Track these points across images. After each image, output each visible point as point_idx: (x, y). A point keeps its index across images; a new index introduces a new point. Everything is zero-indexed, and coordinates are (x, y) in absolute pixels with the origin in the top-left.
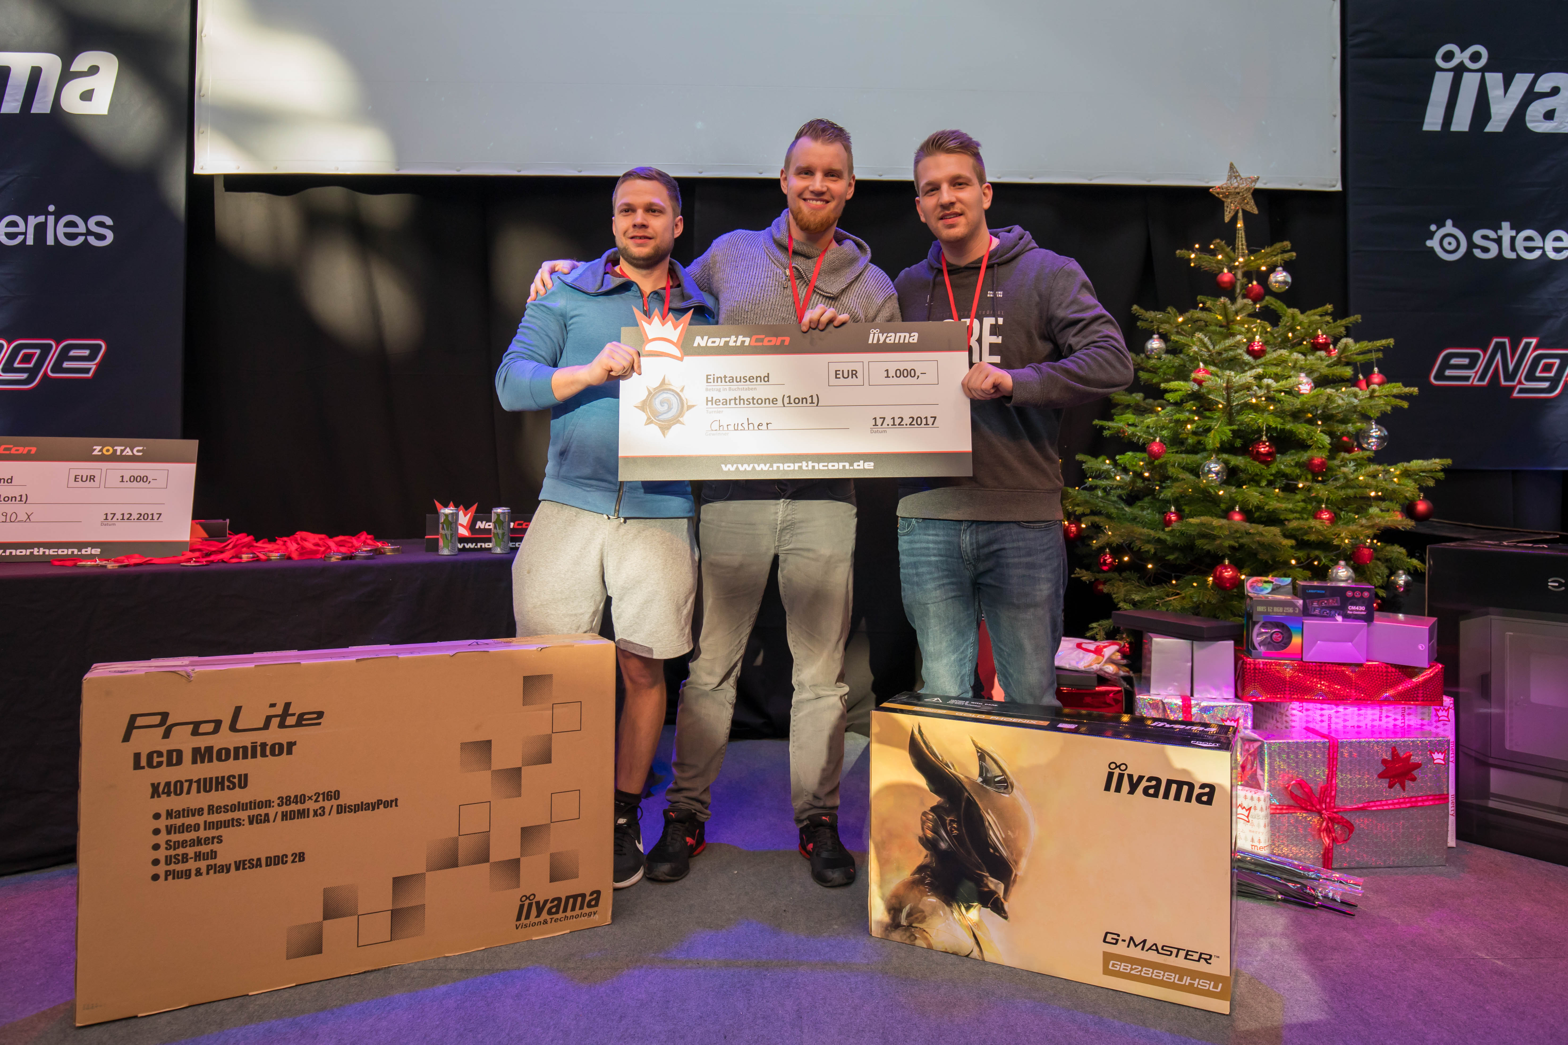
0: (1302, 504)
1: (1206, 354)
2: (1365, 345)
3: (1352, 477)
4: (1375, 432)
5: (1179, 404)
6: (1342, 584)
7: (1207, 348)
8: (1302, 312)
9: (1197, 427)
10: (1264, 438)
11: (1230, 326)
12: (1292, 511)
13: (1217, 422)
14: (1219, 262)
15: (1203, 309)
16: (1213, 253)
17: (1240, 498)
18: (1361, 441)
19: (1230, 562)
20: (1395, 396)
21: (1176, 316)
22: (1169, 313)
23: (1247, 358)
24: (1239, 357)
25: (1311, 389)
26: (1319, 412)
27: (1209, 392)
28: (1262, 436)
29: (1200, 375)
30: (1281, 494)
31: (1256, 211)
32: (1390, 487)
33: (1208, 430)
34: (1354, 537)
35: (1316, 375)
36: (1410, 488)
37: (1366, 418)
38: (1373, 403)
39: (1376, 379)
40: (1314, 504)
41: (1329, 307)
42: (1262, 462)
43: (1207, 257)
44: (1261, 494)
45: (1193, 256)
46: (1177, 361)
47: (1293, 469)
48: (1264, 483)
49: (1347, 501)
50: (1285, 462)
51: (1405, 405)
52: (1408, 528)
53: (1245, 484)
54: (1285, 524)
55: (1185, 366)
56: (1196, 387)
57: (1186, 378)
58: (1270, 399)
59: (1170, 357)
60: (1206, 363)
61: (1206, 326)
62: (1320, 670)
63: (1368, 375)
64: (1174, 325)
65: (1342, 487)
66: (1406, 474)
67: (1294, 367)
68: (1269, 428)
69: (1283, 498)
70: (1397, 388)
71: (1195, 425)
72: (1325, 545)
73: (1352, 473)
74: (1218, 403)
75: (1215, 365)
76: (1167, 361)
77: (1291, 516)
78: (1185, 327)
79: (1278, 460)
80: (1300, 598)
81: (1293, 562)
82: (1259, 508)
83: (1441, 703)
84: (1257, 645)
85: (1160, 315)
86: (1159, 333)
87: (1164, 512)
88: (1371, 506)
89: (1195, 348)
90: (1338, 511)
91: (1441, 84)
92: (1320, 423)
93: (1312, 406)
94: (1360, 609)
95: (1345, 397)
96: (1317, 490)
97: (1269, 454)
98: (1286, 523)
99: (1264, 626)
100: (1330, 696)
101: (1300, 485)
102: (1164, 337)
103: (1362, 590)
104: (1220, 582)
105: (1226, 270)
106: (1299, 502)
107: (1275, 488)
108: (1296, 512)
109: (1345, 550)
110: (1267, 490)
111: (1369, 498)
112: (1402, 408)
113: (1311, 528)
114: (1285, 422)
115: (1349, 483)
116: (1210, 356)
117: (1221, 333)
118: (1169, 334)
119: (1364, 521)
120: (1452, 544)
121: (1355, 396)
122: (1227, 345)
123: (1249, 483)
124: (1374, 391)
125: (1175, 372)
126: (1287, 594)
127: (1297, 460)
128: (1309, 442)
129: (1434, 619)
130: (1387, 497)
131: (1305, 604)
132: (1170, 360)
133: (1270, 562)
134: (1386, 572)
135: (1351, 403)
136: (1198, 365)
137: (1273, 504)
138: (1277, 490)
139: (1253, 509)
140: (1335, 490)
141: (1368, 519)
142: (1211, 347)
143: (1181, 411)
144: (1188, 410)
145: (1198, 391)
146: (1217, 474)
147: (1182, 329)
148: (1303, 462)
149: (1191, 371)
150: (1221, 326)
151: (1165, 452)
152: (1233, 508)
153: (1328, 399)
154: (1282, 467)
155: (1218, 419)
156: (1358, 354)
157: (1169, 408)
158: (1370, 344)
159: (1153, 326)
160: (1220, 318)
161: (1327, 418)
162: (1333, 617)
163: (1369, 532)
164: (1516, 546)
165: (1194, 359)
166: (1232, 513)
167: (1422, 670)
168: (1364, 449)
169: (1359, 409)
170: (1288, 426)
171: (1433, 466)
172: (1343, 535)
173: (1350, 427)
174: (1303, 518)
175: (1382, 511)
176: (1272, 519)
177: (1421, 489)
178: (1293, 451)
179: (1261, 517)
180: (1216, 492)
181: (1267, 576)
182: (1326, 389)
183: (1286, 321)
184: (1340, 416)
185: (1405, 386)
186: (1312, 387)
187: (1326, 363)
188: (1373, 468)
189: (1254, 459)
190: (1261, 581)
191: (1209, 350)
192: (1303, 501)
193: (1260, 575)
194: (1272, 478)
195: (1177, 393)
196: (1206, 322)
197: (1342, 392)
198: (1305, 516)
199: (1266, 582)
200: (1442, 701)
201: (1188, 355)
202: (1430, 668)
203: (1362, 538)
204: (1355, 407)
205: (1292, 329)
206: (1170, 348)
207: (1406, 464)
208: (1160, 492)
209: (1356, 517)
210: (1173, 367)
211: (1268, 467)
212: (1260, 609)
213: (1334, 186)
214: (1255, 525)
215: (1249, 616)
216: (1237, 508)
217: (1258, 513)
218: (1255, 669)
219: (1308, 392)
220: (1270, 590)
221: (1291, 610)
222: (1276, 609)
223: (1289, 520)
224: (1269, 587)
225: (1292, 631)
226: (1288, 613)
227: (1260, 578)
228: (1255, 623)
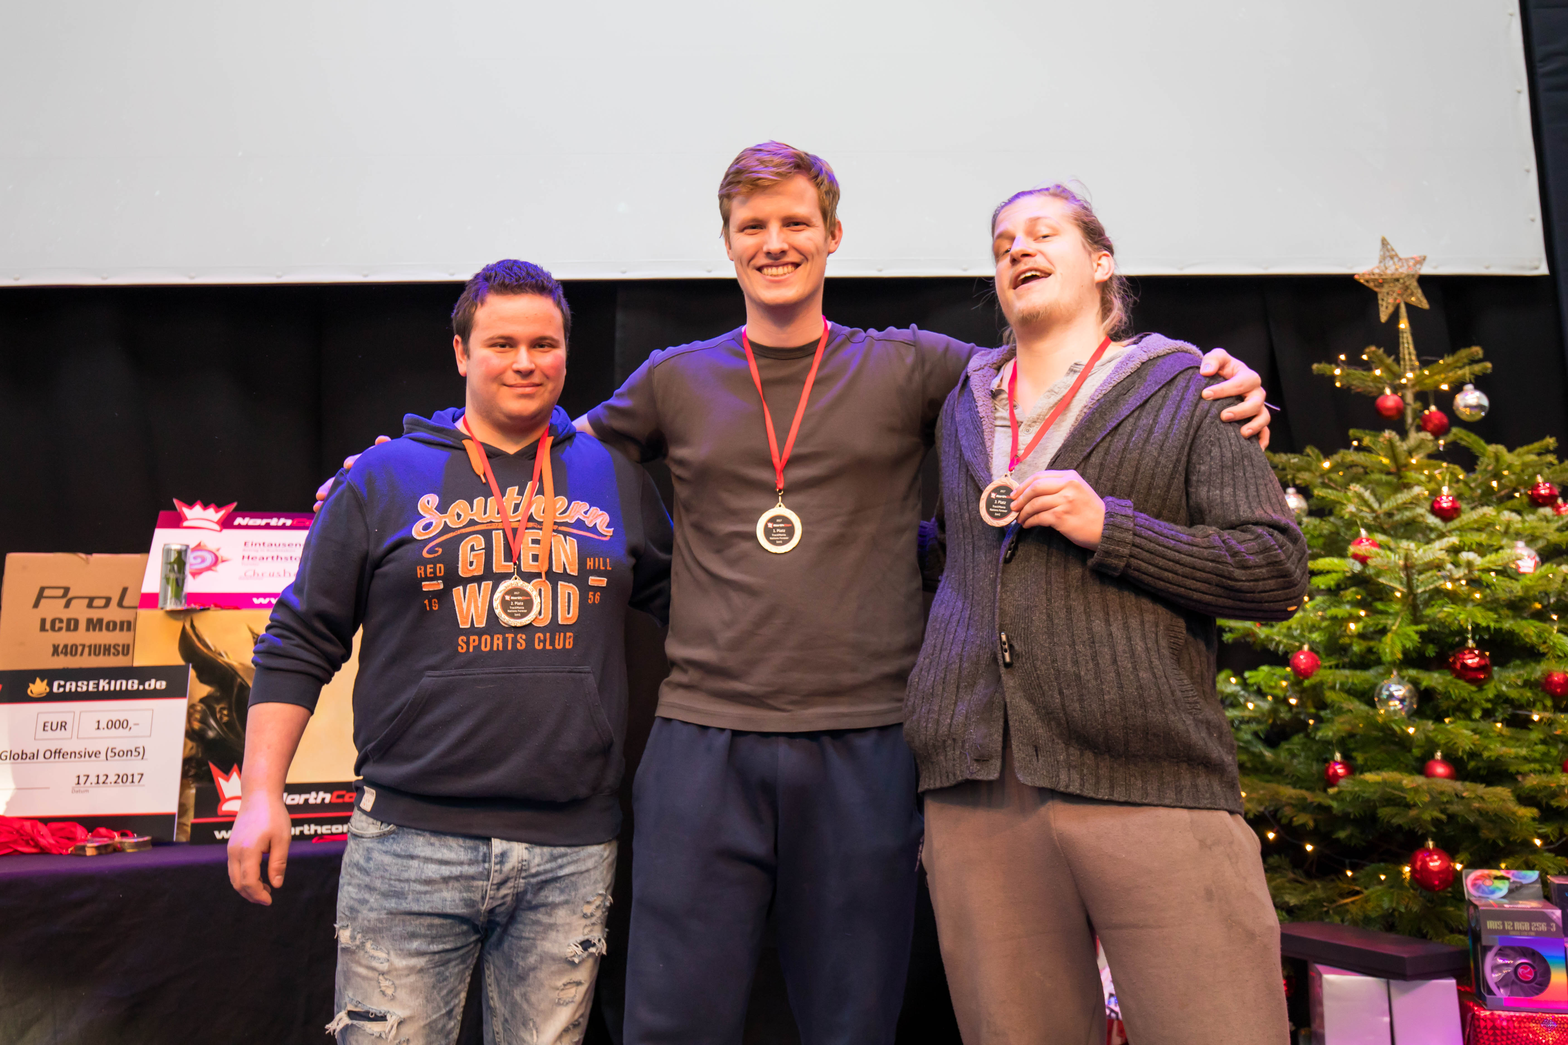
0: (1541, 748)
1: (1369, 517)
5: (1334, 592)
7: (1370, 506)
8: (1511, 450)
9: (1364, 628)
10: (1471, 644)
11: (1402, 474)
12: (1526, 759)
13: (1396, 619)
14: (1377, 379)
15: (1359, 449)
16: (1368, 366)
17: (1441, 738)
19: (1436, 845)
21: (1319, 461)
22: (1308, 455)
23: (1432, 520)
24: (1421, 519)
25: (1536, 566)
26: (1552, 600)
27: (1379, 574)
28: (1466, 639)
29: (1364, 549)
30: (1506, 731)
31: (1425, 305)
33: (1384, 631)
35: (1541, 544)
41: (1550, 441)
42: (1472, 681)
43: (1359, 373)
44: (1475, 731)
45: (1337, 372)
46: (1326, 527)
47: (1521, 690)
48: (1477, 715)
50: (1508, 680)
53: (1448, 716)
54: (1516, 780)
55: (1338, 534)
56: (1357, 567)
57: (1342, 554)
58: (1474, 583)
59: (1315, 521)
60: (1369, 529)
61: (1366, 473)
64: (1318, 474)
67: (1506, 533)
68: (1476, 628)
69: (1509, 738)
71: (1361, 625)
74: (1393, 590)
75: (1384, 532)
76: (1311, 527)
77: (1526, 768)
78: (1334, 476)
79: (1496, 677)
80: (1557, 905)
81: (1538, 842)
82: (1473, 755)
84: (1493, 987)
85: (1295, 459)
86: (1295, 486)
87: (1327, 761)
89: (1351, 508)
92: (1555, 617)
93: (1540, 593)
96: (1563, 725)
97: (1481, 668)
98: (1520, 778)
99: (1501, 953)
101: (1536, 717)
102: (1304, 491)
104: (1421, 877)
105: (1388, 392)
106: (1536, 744)
107: (1496, 721)
108: (1535, 760)
110: (1483, 725)
113: (1562, 787)
114: (1500, 617)
116: (1376, 518)
117: (1388, 484)
118: (1311, 487)
122: (1400, 501)
123: (1453, 715)
125: (1324, 544)
126: (1533, 898)
127: (1525, 677)
128: (1542, 649)
131: (1564, 916)
132: (1315, 526)
133: (1501, 844)
136: (1358, 533)
137: (1496, 749)
138: (1499, 725)
139: (1465, 757)
142: (1376, 506)
143: (1339, 603)
144: (1348, 602)
145: (1362, 573)
146: (1402, 701)
147: (1330, 479)
148: (1536, 680)
149: (1349, 542)
150: (1388, 473)
151: (1318, 667)
152: (1432, 756)
153: (1564, 580)
154: (1504, 688)
155: (1396, 614)
157: (1319, 599)
159: (1287, 475)
160: (1386, 461)
161: (1565, 608)
165: (1351, 524)
166: (1431, 763)
170: (1508, 624)
174: (1545, 771)
176: (1496, 773)
178: (1518, 662)
179: (1479, 769)
180: (1402, 730)
181: (1497, 867)
182: (1559, 565)
183: (1486, 463)
186: (1536, 563)
187: (1555, 525)
189: (1459, 676)
190: (1488, 876)
191: (1373, 511)
192: (1544, 742)
193: (1487, 866)
194: (1489, 705)
195: (1329, 576)
196: (1365, 468)
198: (1548, 767)
199: (1496, 878)
201: (1342, 517)
205: (1497, 476)
206: (1314, 508)
208: (1316, 728)
210: (1320, 536)
211: (1481, 689)
212: (1491, 925)
213: (1537, 268)
214: (1468, 784)
215: (1476, 937)
216: (1438, 755)
217: (1472, 764)
218: (1494, 1028)
219: (1531, 570)
220: (1505, 892)
221: (1543, 927)
222: (1518, 925)
223: (1525, 775)
224: (1503, 887)
225: (1549, 961)
226: (1537, 932)
227: (1486, 872)
228: (1486, 949)
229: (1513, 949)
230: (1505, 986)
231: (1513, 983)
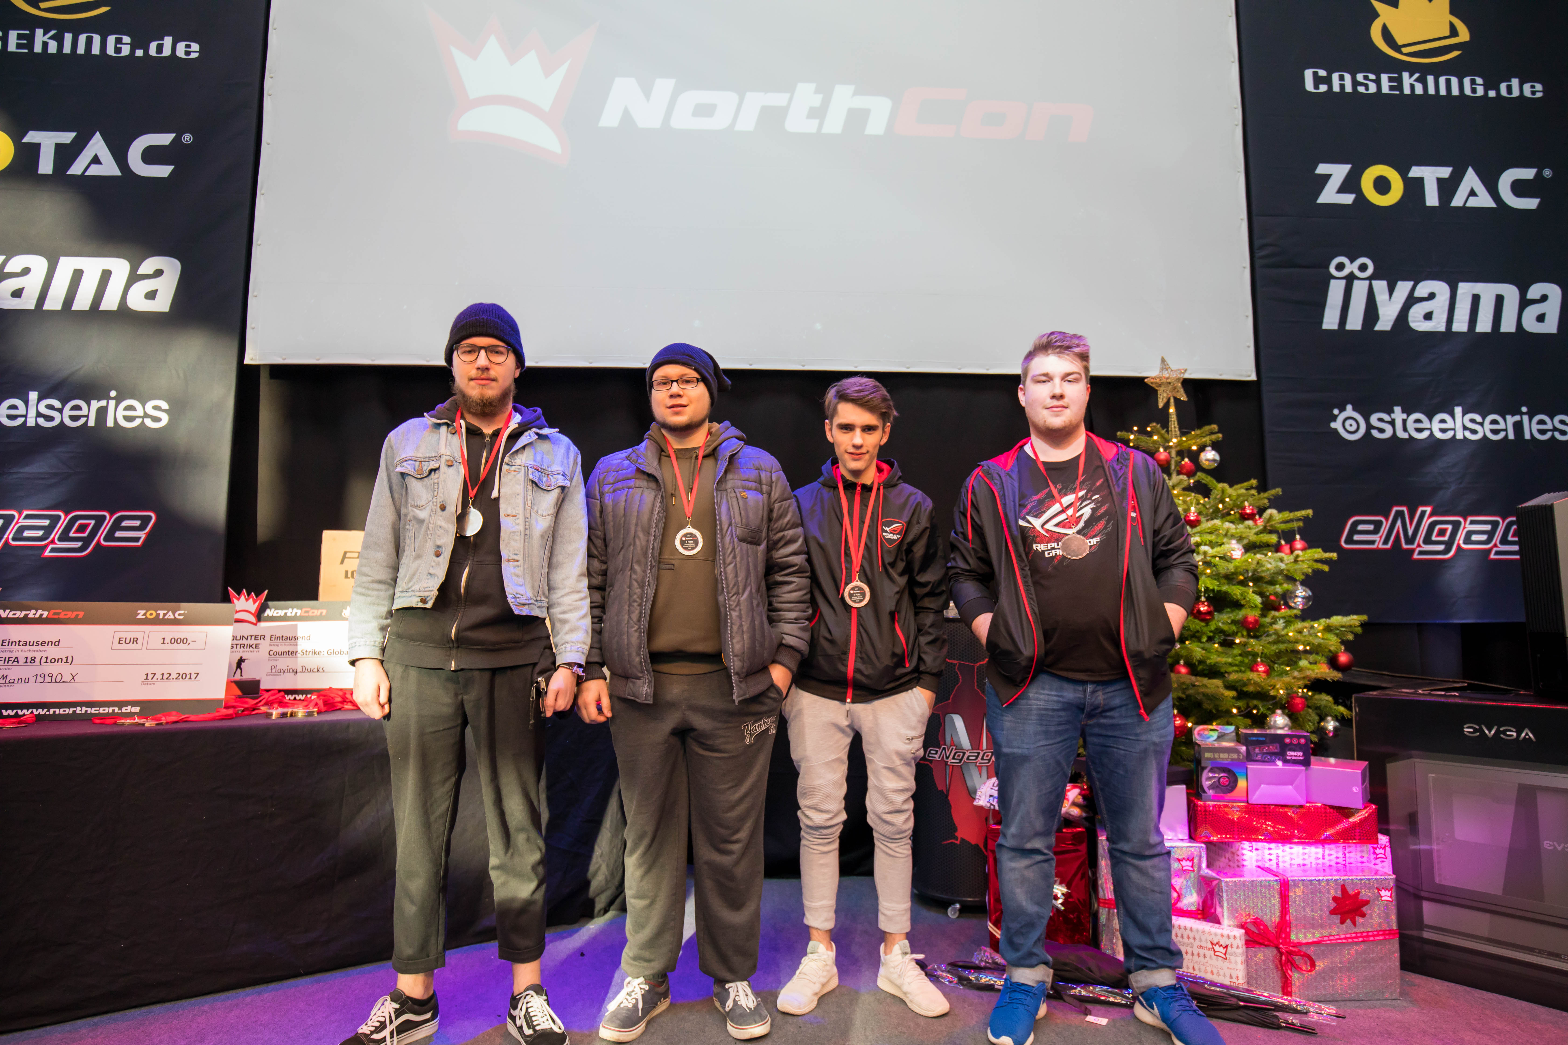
0: (1239, 658)
2: (1287, 515)
3: (1283, 633)
4: (1301, 592)
6: (1280, 732)
8: (1231, 486)
10: (1203, 599)
12: (1231, 665)
14: (1155, 442)
16: (1150, 434)
17: (1184, 653)
18: (1288, 600)
20: (1316, 561)
25: (1242, 555)
26: (1250, 574)
30: (1220, 649)
31: (1184, 398)
32: (1316, 642)
34: (1288, 687)
35: (1245, 542)
36: (1333, 643)
37: (1290, 579)
38: (1297, 567)
39: (1299, 545)
40: (1250, 657)
41: (1254, 482)
42: (1202, 620)
43: (1144, 438)
44: (1203, 649)
45: (1132, 437)
47: (1230, 626)
48: (1204, 639)
49: (1279, 655)
50: (1223, 620)
51: (1326, 568)
52: (1336, 679)
53: (1188, 640)
54: (1225, 677)
58: (1207, 564)
62: (1265, 812)
63: (1290, 541)
65: (1275, 642)
66: (1328, 629)
67: (1226, 535)
69: (1222, 653)
70: (1318, 553)
72: (1263, 696)
73: (1283, 629)
77: (1230, 669)
79: (1216, 618)
80: (1243, 744)
81: (1235, 711)
82: (1201, 662)
83: (1376, 841)
84: (1206, 789)
88: (1300, 659)
90: (1271, 664)
91: (1336, 290)
92: (1251, 584)
93: (1243, 570)
94: (1299, 755)
95: (1272, 561)
96: (1252, 646)
97: (1209, 613)
98: (1227, 675)
99: (1211, 771)
100: (1275, 836)
101: (1237, 641)
103: (1299, 737)
105: (1161, 450)
106: (1237, 656)
107: (1215, 643)
108: (1236, 665)
109: (1281, 699)
110: (1207, 645)
111: (1297, 652)
112: (1323, 571)
113: (1250, 680)
114: (1220, 584)
115: (1280, 639)
119: (1296, 674)
120: (1375, 693)
121: (1282, 560)
123: (1191, 639)
124: (1298, 556)
126: (1231, 741)
127: (1233, 618)
128: (1243, 602)
129: (1365, 763)
130: (1315, 650)
131: (1248, 751)
133: (1214, 712)
134: (1317, 718)
135: (1278, 567)
137: (1214, 659)
138: (1216, 645)
139: (1197, 663)
140: (1269, 646)
141: (1300, 671)
148: (1239, 620)
152: (1178, 662)
153: (1258, 563)
154: (1220, 624)
156: (1281, 523)
158: (1292, 514)
161: (1257, 579)
162: (1273, 762)
163: (1301, 683)
164: (1430, 694)
167: (1357, 811)
168: (1290, 608)
169: (1285, 572)
170: (1224, 588)
171: (1352, 623)
172: (1278, 686)
173: (1278, 589)
174: (1241, 671)
175: (1310, 663)
176: (1214, 672)
177: (1343, 642)
178: (1229, 610)
179: (1204, 670)
181: (1211, 724)
182: (1255, 554)
183: (1215, 494)
184: (1268, 578)
185: (1325, 551)
186: (1242, 553)
187: (1254, 531)
188: (1299, 625)
190: (1206, 729)
192: (1241, 655)
193: (1205, 723)
194: (1211, 634)
197: (1270, 557)
198: (1243, 669)
199: (1211, 730)
200: (1377, 839)
202: (1365, 808)
203: (1295, 689)
204: (1282, 570)
205: (1222, 501)
207: (1328, 621)
209: (1288, 669)
211: (1207, 625)
212: (1208, 755)
213: (1249, 376)
214: (1198, 678)
215: (1198, 762)
216: (1182, 662)
217: (1200, 667)
218: (1205, 811)
219: (1239, 557)
220: (1215, 737)
221: (1235, 756)
222: (1222, 755)
223: (1229, 673)
224: (1215, 735)
225: (1238, 775)
226: (1232, 759)
227: (1205, 726)
228: (1203, 769)
229: (1218, 768)
230: (1213, 788)
231: (1217, 787)
